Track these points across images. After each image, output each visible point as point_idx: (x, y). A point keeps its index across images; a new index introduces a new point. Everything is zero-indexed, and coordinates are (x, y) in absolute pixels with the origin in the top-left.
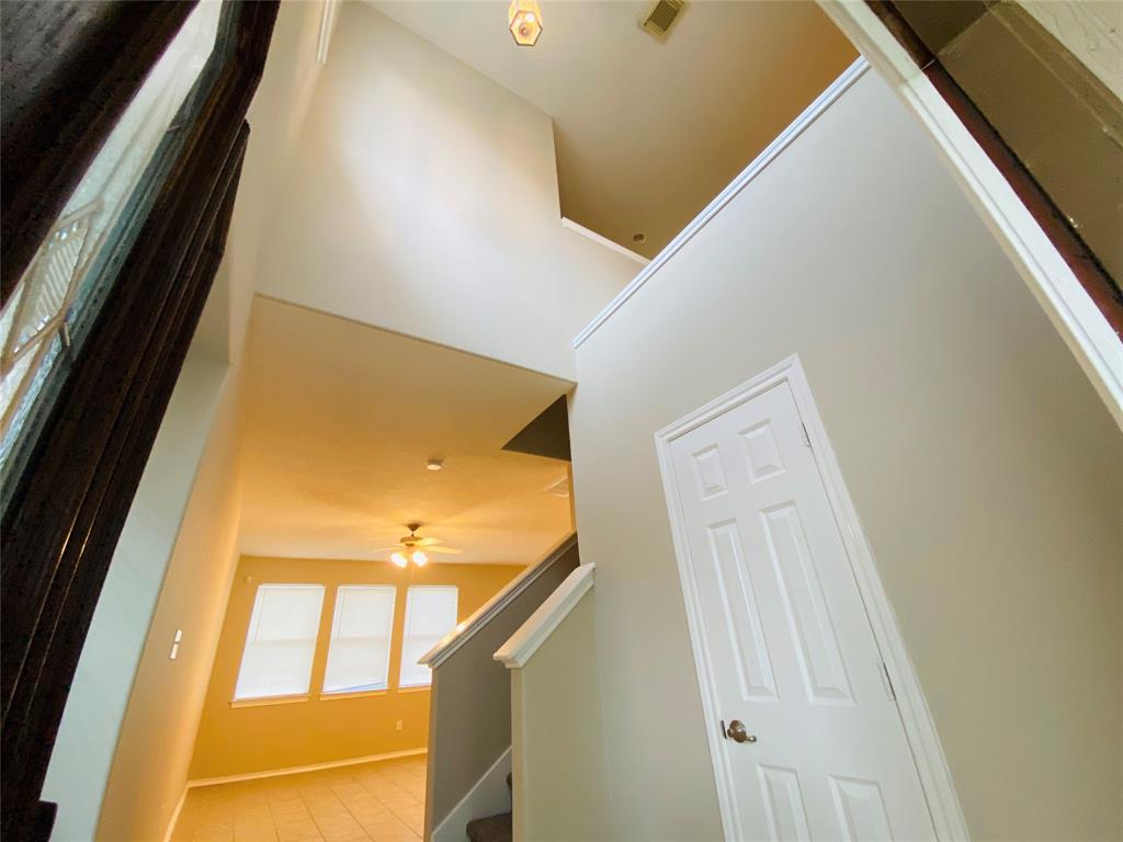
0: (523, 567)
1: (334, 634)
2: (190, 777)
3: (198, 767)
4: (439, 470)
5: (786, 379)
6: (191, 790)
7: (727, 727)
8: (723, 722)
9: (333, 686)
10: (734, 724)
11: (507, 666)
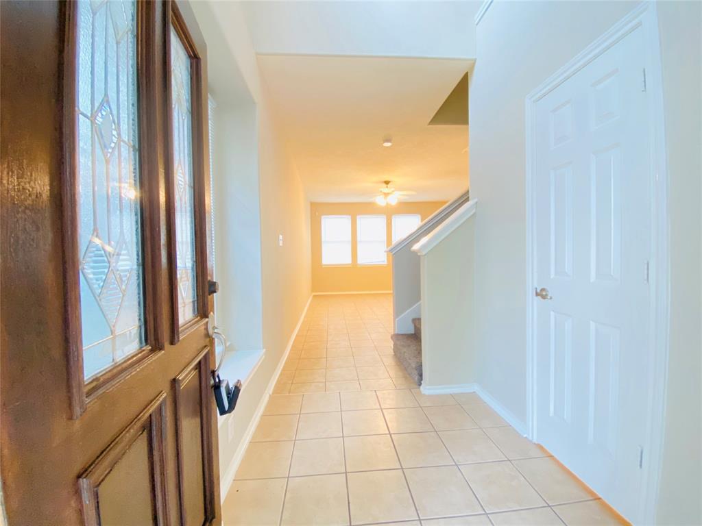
0: (445, 203)
1: (358, 239)
2: (313, 291)
3: (315, 287)
4: (391, 146)
5: (640, 24)
6: (314, 296)
7: (538, 291)
8: (536, 288)
9: (362, 260)
10: (543, 290)
11: (419, 254)
